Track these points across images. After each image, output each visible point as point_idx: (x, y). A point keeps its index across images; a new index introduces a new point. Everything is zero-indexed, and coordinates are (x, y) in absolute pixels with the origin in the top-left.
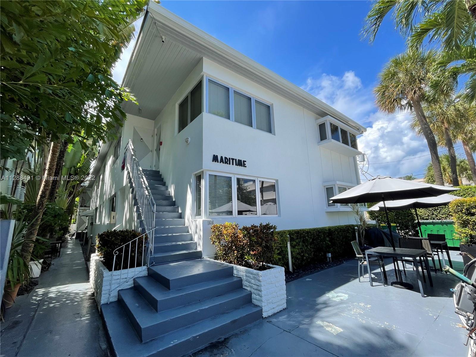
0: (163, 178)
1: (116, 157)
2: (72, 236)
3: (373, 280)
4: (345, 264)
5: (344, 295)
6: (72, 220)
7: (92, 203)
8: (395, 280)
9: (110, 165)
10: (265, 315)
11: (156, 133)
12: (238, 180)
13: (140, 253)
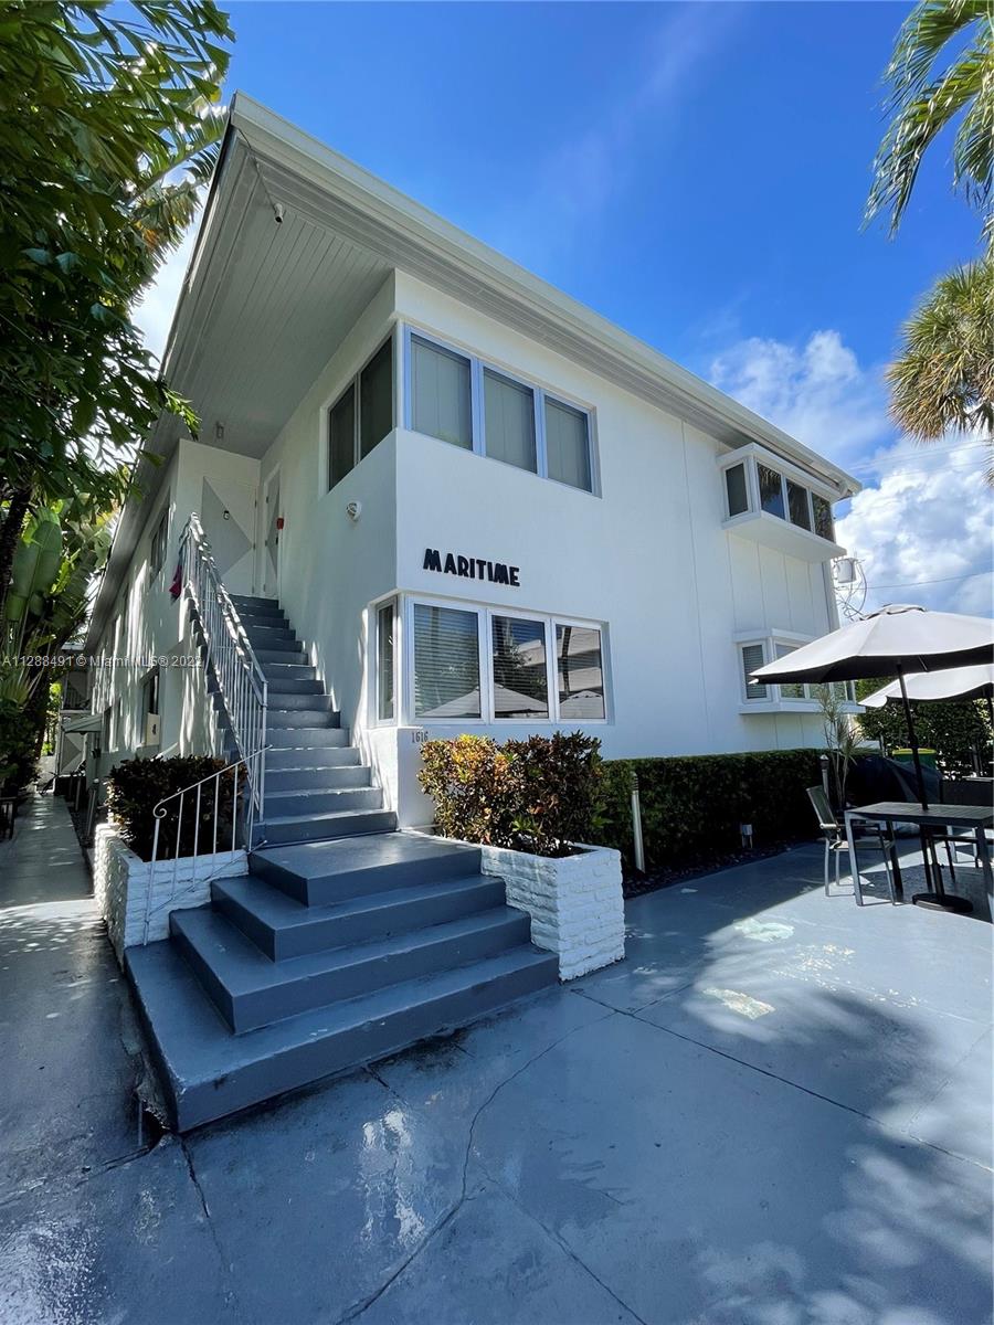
0: (288, 621)
1: (156, 565)
2: (46, 788)
3: (863, 890)
4: (791, 853)
5: (781, 926)
6: (44, 747)
7: (96, 697)
8: (925, 890)
9: (142, 589)
10: (565, 974)
11: (265, 494)
12: (498, 623)
13: (226, 815)
